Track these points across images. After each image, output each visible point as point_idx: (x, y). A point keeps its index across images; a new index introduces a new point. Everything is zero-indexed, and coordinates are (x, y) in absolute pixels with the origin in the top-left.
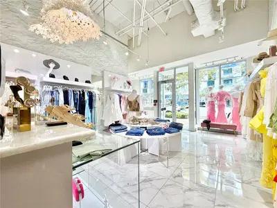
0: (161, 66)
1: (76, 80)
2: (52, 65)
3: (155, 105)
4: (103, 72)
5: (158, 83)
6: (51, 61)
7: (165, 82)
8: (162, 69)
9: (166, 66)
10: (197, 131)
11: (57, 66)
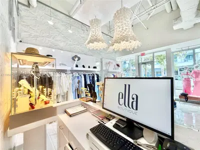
0: (143, 52)
1: (89, 67)
2: (77, 59)
5: (139, 64)
6: (76, 56)
7: (145, 63)
11: (79, 59)
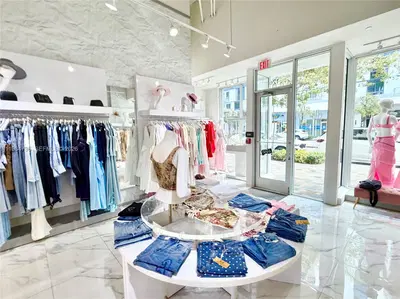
0: (263, 57)
3: (248, 142)
4: (133, 78)
5: (256, 95)
7: (271, 92)
8: (265, 65)
9: (274, 56)
10: (345, 204)
